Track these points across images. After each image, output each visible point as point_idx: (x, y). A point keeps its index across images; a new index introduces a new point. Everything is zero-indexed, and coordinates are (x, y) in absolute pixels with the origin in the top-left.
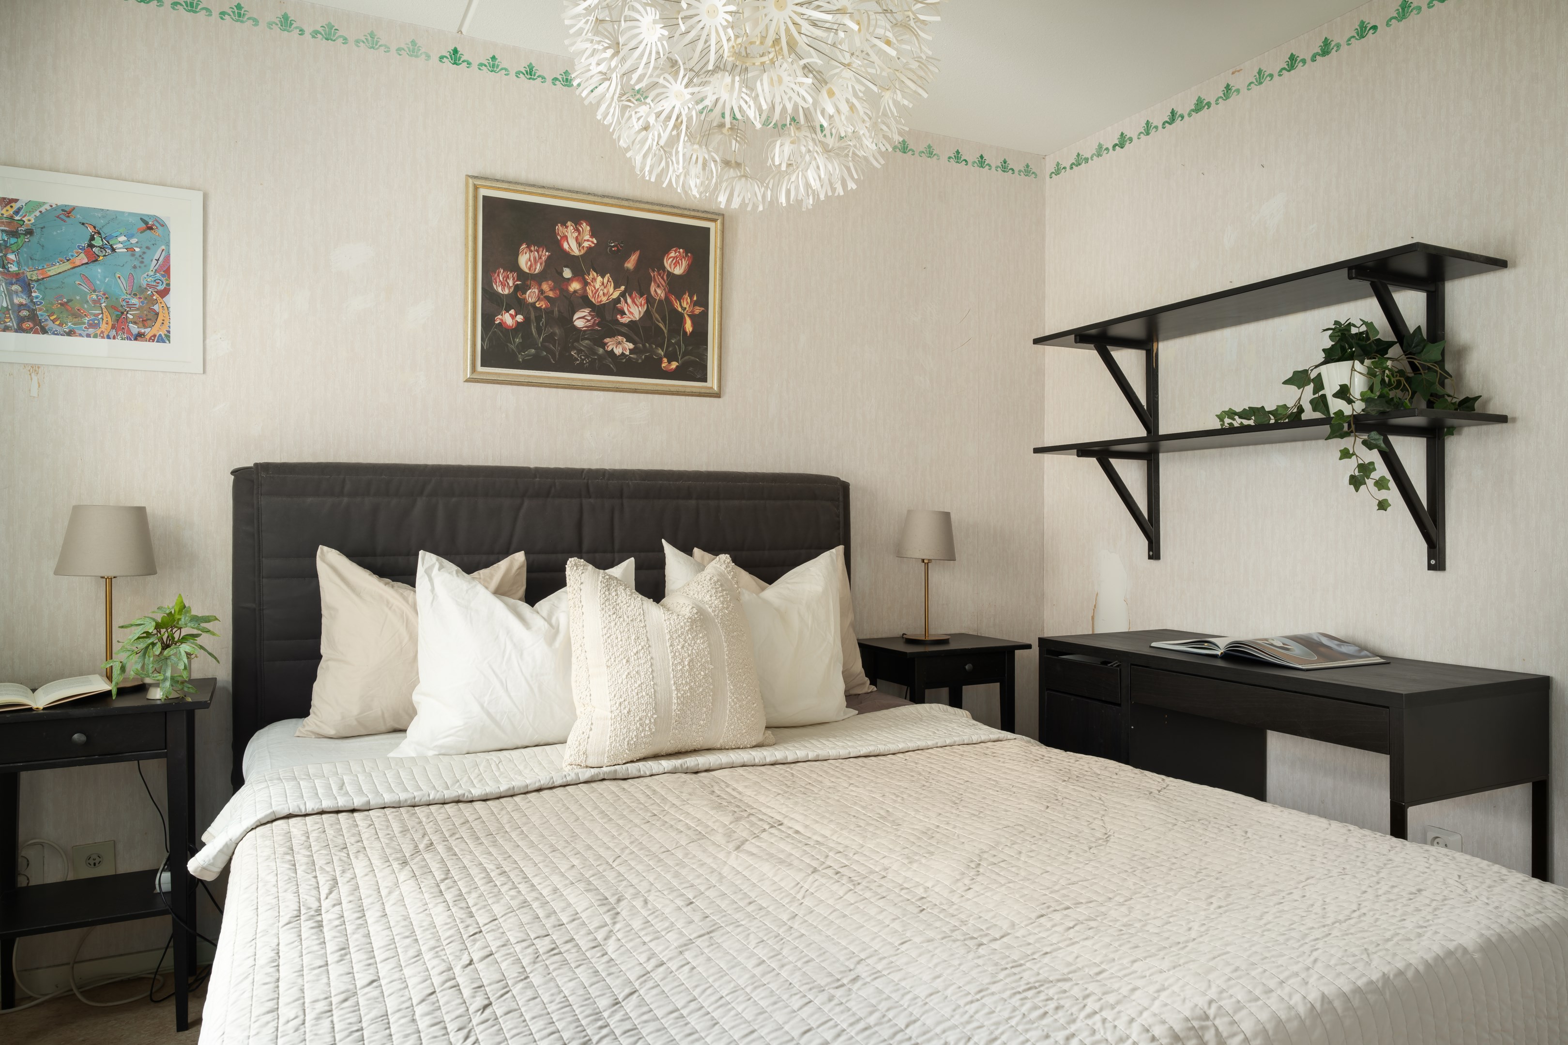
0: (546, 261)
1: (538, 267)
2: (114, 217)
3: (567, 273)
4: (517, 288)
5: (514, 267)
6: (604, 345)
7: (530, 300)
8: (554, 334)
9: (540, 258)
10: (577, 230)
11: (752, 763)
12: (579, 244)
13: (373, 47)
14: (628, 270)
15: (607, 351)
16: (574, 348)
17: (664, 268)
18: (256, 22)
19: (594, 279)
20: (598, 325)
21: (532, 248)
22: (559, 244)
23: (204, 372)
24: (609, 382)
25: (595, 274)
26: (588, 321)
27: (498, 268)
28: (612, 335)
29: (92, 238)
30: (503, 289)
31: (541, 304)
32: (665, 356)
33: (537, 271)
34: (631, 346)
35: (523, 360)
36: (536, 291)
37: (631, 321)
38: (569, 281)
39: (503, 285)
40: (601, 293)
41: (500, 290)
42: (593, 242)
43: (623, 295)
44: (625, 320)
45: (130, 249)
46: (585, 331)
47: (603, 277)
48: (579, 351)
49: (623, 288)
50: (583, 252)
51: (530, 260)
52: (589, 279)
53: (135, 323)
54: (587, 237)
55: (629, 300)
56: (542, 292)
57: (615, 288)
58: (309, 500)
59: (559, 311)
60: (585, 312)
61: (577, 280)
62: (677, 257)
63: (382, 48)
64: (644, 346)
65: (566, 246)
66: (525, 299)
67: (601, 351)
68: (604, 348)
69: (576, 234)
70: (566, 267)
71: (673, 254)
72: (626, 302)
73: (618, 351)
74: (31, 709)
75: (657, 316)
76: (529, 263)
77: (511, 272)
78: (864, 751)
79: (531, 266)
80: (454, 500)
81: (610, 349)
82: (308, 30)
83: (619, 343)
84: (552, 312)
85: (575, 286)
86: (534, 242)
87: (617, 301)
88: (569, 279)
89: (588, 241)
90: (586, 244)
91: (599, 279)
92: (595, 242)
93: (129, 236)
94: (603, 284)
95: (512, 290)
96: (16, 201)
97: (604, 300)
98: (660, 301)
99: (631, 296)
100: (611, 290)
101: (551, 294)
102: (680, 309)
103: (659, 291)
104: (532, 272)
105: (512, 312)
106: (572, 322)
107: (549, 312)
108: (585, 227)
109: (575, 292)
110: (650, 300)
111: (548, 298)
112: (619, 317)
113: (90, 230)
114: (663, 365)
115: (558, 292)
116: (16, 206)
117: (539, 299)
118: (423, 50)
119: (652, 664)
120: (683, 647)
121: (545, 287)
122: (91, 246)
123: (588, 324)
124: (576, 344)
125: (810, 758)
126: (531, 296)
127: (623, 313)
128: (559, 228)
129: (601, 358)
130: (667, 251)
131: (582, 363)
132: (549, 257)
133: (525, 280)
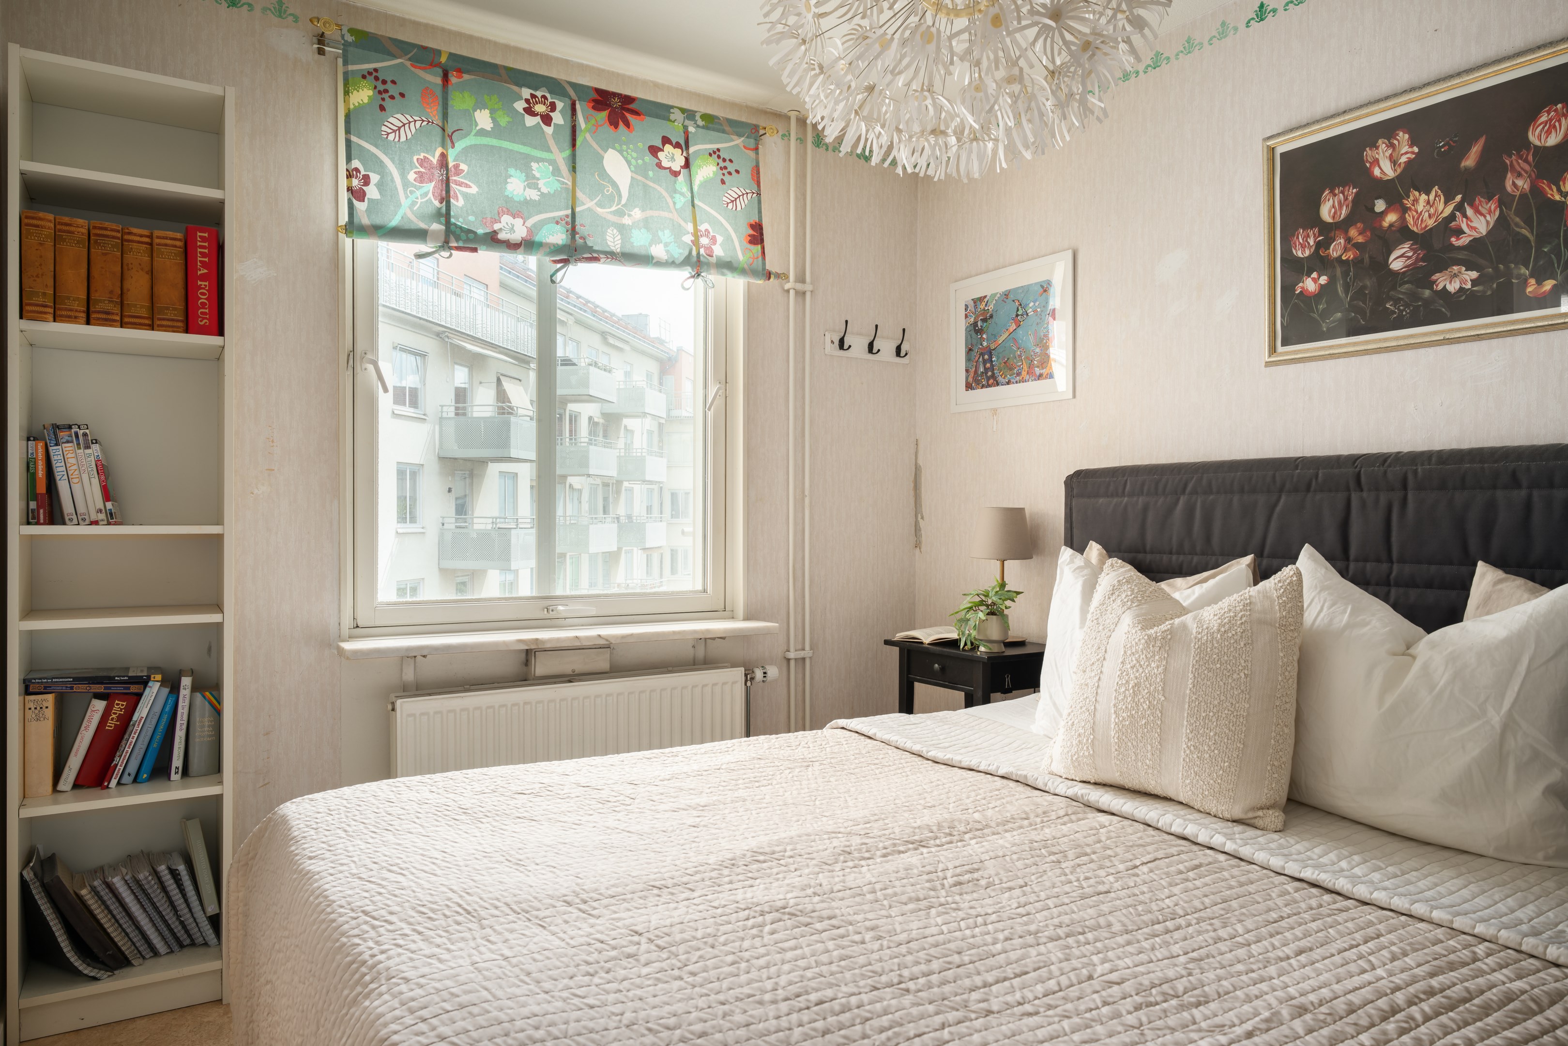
0: (1353, 201)
1: (1344, 212)
2: (1026, 289)
3: (1380, 206)
4: (1319, 245)
5: (1315, 221)
6: (1431, 284)
7: (1335, 255)
8: (1364, 287)
9: (1346, 199)
10: (1392, 146)
12: (1394, 162)
13: (1189, 52)
14: (1466, 169)
15: (1437, 293)
16: (1390, 298)
17: (1527, 144)
19: (1416, 201)
20: (1423, 260)
21: (1337, 191)
22: (1368, 173)
23: (1074, 396)
24: (1435, 333)
25: (1417, 193)
26: (1409, 258)
27: (1297, 229)
28: (1442, 266)
29: (1018, 310)
30: (1303, 252)
31: (1350, 255)
32: (1532, 276)
33: (1342, 217)
34: (1474, 274)
35: (1328, 329)
36: (1342, 241)
37: (1475, 240)
38: (1383, 214)
39: (1303, 247)
40: (1427, 214)
41: (1300, 254)
42: (1413, 153)
43: (1460, 208)
44: (1464, 241)
45: (1035, 311)
46: (1404, 273)
47: (1428, 193)
48: (1396, 301)
49: (1459, 198)
50: (1399, 171)
51: (1334, 206)
52: (1408, 203)
53: (1038, 367)
54: (1405, 149)
55: (1469, 212)
56: (1348, 240)
57: (1446, 203)
59: (1371, 257)
60: (1405, 248)
61: (1393, 211)
62: (1551, 120)
63: (1197, 48)
64: (1496, 269)
65: (1377, 172)
66: (1329, 255)
67: (1427, 293)
68: (1431, 289)
69: (1390, 151)
70: (1377, 199)
71: (1544, 118)
72: (1465, 215)
73: (1453, 287)
74: (922, 643)
75: (1517, 220)
76: (1333, 210)
77: (1311, 229)
79: (1335, 213)
81: (1440, 287)
83: (1455, 275)
84: (1361, 261)
85: (1391, 218)
86: (1334, 183)
87: (1452, 217)
88: (1382, 213)
89: (1406, 153)
90: (1404, 159)
91: (1424, 197)
92: (1416, 149)
93: (1034, 302)
94: (1428, 202)
95: (1312, 250)
96: (985, 297)
97: (1431, 223)
98: (1523, 196)
99: (1472, 205)
100: (1441, 207)
101: (1360, 239)
102: (1557, 197)
103: (1520, 183)
104: (1337, 220)
105: (1314, 275)
106: (1386, 264)
107: (1357, 262)
108: (1403, 137)
109: (1391, 225)
110: (1504, 202)
111: (1357, 246)
112: (1453, 239)
113: (1017, 304)
114: (1529, 289)
115: (1369, 234)
116: (986, 300)
117: (1346, 250)
118: (1231, 26)
121: (1353, 232)
122: (1017, 315)
123: (1409, 262)
124: (1392, 293)
126: (1336, 250)
127: (1459, 232)
128: (1369, 153)
129: (1427, 302)
130: (1533, 117)
131: (1400, 316)
132: (1357, 194)
133: (1328, 231)
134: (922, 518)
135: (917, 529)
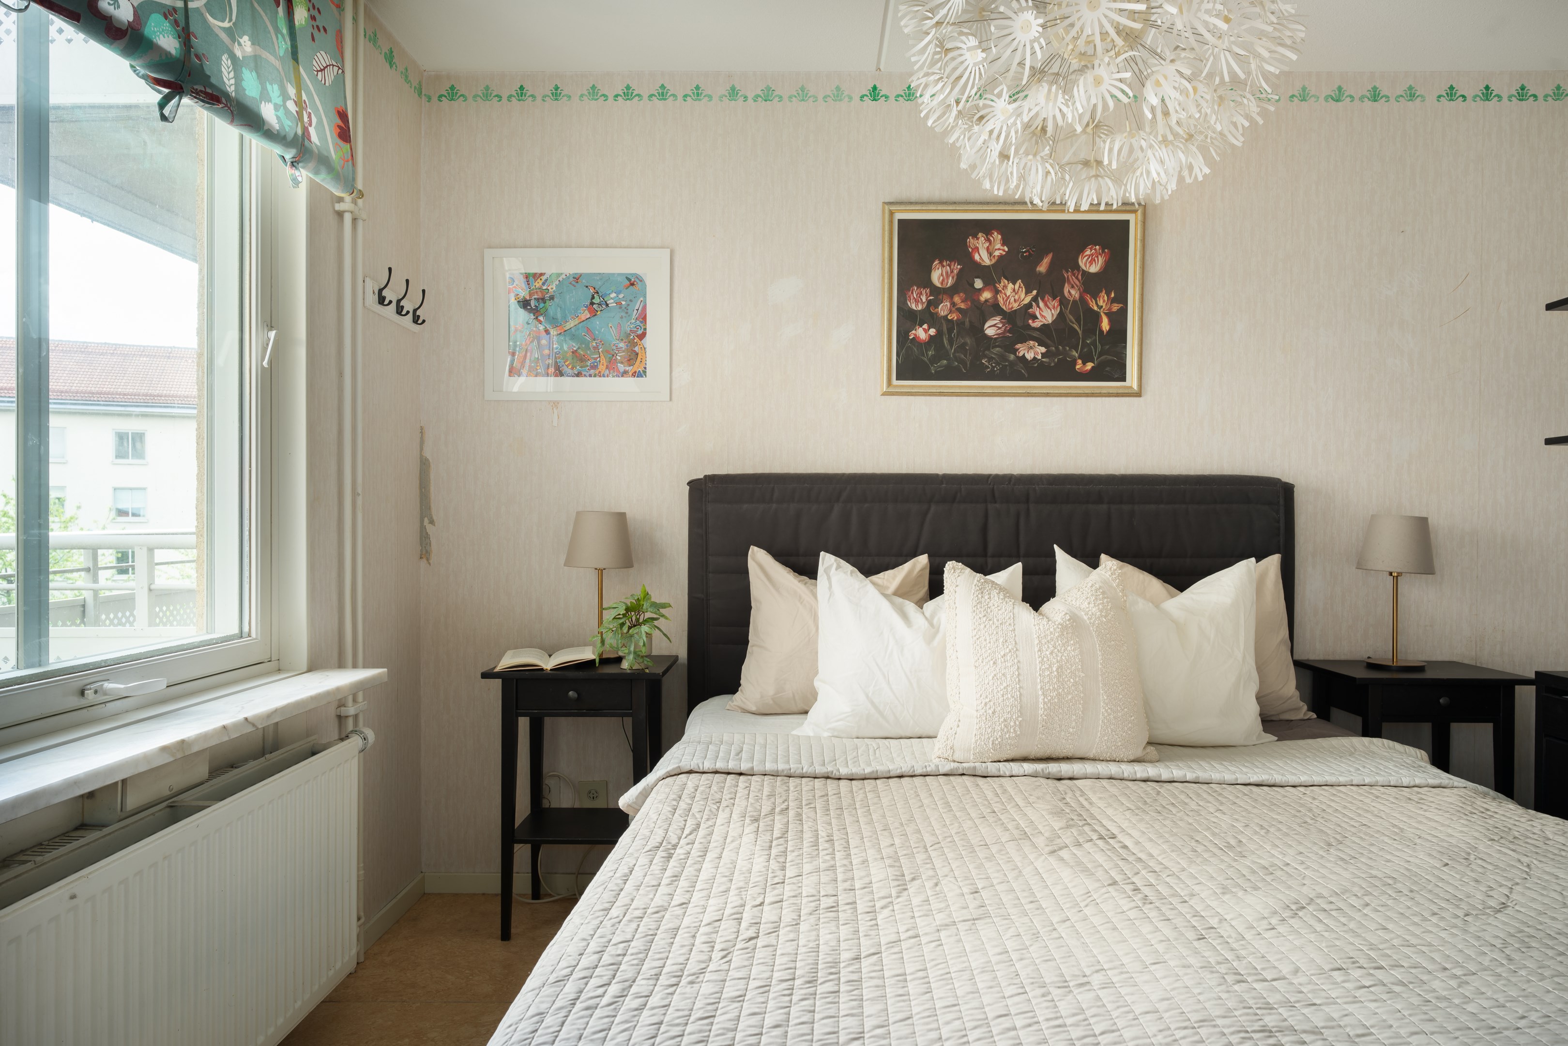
0: (958, 274)
1: (950, 281)
2: (606, 278)
3: (978, 284)
4: (929, 303)
5: (927, 283)
6: (1015, 351)
7: (942, 314)
8: (965, 344)
9: (952, 272)
10: (988, 240)
11: (1121, 776)
12: (990, 254)
13: (803, 100)
14: (1040, 273)
15: (1018, 357)
16: (985, 356)
17: (1078, 267)
18: (710, 97)
19: (1005, 287)
20: (1009, 331)
21: (945, 263)
22: (970, 257)
23: (671, 399)
24: (1020, 387)
25: (1006, 282)
26: (1000, 328)
27: (912, 286)
28: (1023, 340)
29: (593, 298)
30: (917, 305)
31: (953, 316)
32: (1080, 358)
33: (949, 285)
34: (1043, 350)
35: (936, 372)
36: (948, 304)
37: (1044, 325)
38: (980, 291)
39: (917, 302)
40: (1013, 299)
41: (914, 307)
42: (1004, 250)
43: (1035, 299)
44: (1036, 324)
45: (619, 303)
46: (996, 339)
47: (1014, 284)
48: (990, 359)
49: (1035, 292)
50: (994, 261)
51: (942, 275)
52: (1000, 287)
53: (622, 363)
54: (998, 246)
55: (1041, 304)
56: (953, 304)
57: (1026, 294)
58: (745, 506)
59: (970, 322)
60: (996, 320)
61: (988, 290)
62: (1092, 255)
63: (811, 99)
64: (1057, 348)
65: (977, 257)
66: (937, 313)
67: (1012, 357)
68: (1015, 354)
69: (987, 244)
70: (976, 278)
71: (1088, 252)
72: (1038, 306)
73: (1029, 356)
74: (540, 669)
75: (1071, 317)
76: (941, 278)
77: (924, 288)
78: (1254, 779)
79: (943, 280)
80: (866, 505)
81: (1021, 354)
82: (751, 96)
83: (1031, 348)
84: (963, 323)
85: (986, 295)
86: (945, 256)
87: (1029, 306)
88: (980, 289)
89: (999, 249)
90: (997, 253)
91: (1011, 286)
92: (1006, 249)
93: (618, 293)
94: (1014, 290)
95: (925, 305)
96: (542, 274)
97: (1015, 306)
98: (1075, 301)
99: (1043, 300)
100: (1023, 296)
101: (963, 306)
102: (1096, 308)
103: (1073, 292)
104: (944, 286)
105: (925, 326)
106: (982, 331)
107: (960, 323)
108: (997, 237)
109: (986, 301)
110: (1063, 302)
111: (959, 310)
112: (1030, 321)
113: (592, 291)
114: (1078, 367)
115: (969, 303)
116: (544, 278)
117: (951, 312)
118: (846, 93)
119: (1018, 668)
120: (1051, 653)
121: (957, 299)
122: (592, 304)
123: (999, 331)
124: (987, 352)
125: (1188, 779)
126: (943, 309)
127: (1034, 317)
128: (971, 241)
129: (1012, 364)
130: (1082, 250)
131: (992, 371)
132: (961, 270)
133: (938, 293)
134: (432, 522)
135: (424, 538)
